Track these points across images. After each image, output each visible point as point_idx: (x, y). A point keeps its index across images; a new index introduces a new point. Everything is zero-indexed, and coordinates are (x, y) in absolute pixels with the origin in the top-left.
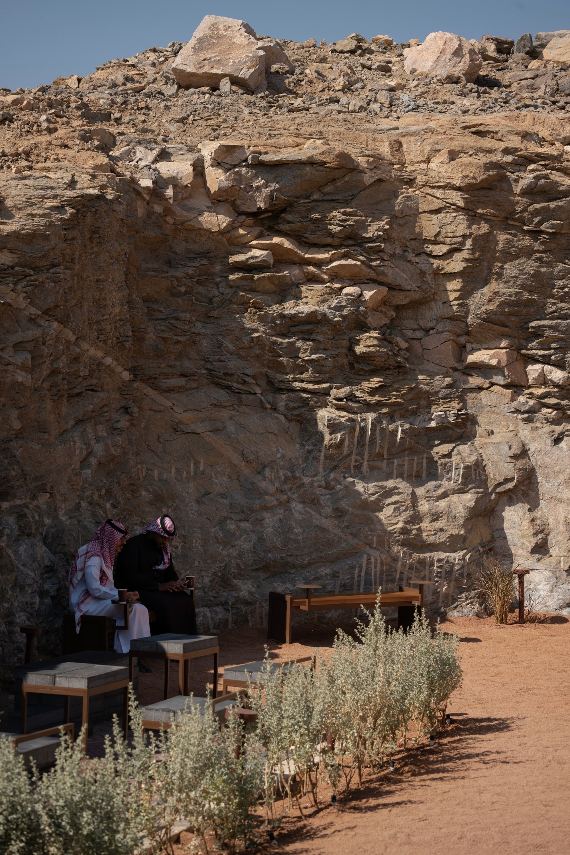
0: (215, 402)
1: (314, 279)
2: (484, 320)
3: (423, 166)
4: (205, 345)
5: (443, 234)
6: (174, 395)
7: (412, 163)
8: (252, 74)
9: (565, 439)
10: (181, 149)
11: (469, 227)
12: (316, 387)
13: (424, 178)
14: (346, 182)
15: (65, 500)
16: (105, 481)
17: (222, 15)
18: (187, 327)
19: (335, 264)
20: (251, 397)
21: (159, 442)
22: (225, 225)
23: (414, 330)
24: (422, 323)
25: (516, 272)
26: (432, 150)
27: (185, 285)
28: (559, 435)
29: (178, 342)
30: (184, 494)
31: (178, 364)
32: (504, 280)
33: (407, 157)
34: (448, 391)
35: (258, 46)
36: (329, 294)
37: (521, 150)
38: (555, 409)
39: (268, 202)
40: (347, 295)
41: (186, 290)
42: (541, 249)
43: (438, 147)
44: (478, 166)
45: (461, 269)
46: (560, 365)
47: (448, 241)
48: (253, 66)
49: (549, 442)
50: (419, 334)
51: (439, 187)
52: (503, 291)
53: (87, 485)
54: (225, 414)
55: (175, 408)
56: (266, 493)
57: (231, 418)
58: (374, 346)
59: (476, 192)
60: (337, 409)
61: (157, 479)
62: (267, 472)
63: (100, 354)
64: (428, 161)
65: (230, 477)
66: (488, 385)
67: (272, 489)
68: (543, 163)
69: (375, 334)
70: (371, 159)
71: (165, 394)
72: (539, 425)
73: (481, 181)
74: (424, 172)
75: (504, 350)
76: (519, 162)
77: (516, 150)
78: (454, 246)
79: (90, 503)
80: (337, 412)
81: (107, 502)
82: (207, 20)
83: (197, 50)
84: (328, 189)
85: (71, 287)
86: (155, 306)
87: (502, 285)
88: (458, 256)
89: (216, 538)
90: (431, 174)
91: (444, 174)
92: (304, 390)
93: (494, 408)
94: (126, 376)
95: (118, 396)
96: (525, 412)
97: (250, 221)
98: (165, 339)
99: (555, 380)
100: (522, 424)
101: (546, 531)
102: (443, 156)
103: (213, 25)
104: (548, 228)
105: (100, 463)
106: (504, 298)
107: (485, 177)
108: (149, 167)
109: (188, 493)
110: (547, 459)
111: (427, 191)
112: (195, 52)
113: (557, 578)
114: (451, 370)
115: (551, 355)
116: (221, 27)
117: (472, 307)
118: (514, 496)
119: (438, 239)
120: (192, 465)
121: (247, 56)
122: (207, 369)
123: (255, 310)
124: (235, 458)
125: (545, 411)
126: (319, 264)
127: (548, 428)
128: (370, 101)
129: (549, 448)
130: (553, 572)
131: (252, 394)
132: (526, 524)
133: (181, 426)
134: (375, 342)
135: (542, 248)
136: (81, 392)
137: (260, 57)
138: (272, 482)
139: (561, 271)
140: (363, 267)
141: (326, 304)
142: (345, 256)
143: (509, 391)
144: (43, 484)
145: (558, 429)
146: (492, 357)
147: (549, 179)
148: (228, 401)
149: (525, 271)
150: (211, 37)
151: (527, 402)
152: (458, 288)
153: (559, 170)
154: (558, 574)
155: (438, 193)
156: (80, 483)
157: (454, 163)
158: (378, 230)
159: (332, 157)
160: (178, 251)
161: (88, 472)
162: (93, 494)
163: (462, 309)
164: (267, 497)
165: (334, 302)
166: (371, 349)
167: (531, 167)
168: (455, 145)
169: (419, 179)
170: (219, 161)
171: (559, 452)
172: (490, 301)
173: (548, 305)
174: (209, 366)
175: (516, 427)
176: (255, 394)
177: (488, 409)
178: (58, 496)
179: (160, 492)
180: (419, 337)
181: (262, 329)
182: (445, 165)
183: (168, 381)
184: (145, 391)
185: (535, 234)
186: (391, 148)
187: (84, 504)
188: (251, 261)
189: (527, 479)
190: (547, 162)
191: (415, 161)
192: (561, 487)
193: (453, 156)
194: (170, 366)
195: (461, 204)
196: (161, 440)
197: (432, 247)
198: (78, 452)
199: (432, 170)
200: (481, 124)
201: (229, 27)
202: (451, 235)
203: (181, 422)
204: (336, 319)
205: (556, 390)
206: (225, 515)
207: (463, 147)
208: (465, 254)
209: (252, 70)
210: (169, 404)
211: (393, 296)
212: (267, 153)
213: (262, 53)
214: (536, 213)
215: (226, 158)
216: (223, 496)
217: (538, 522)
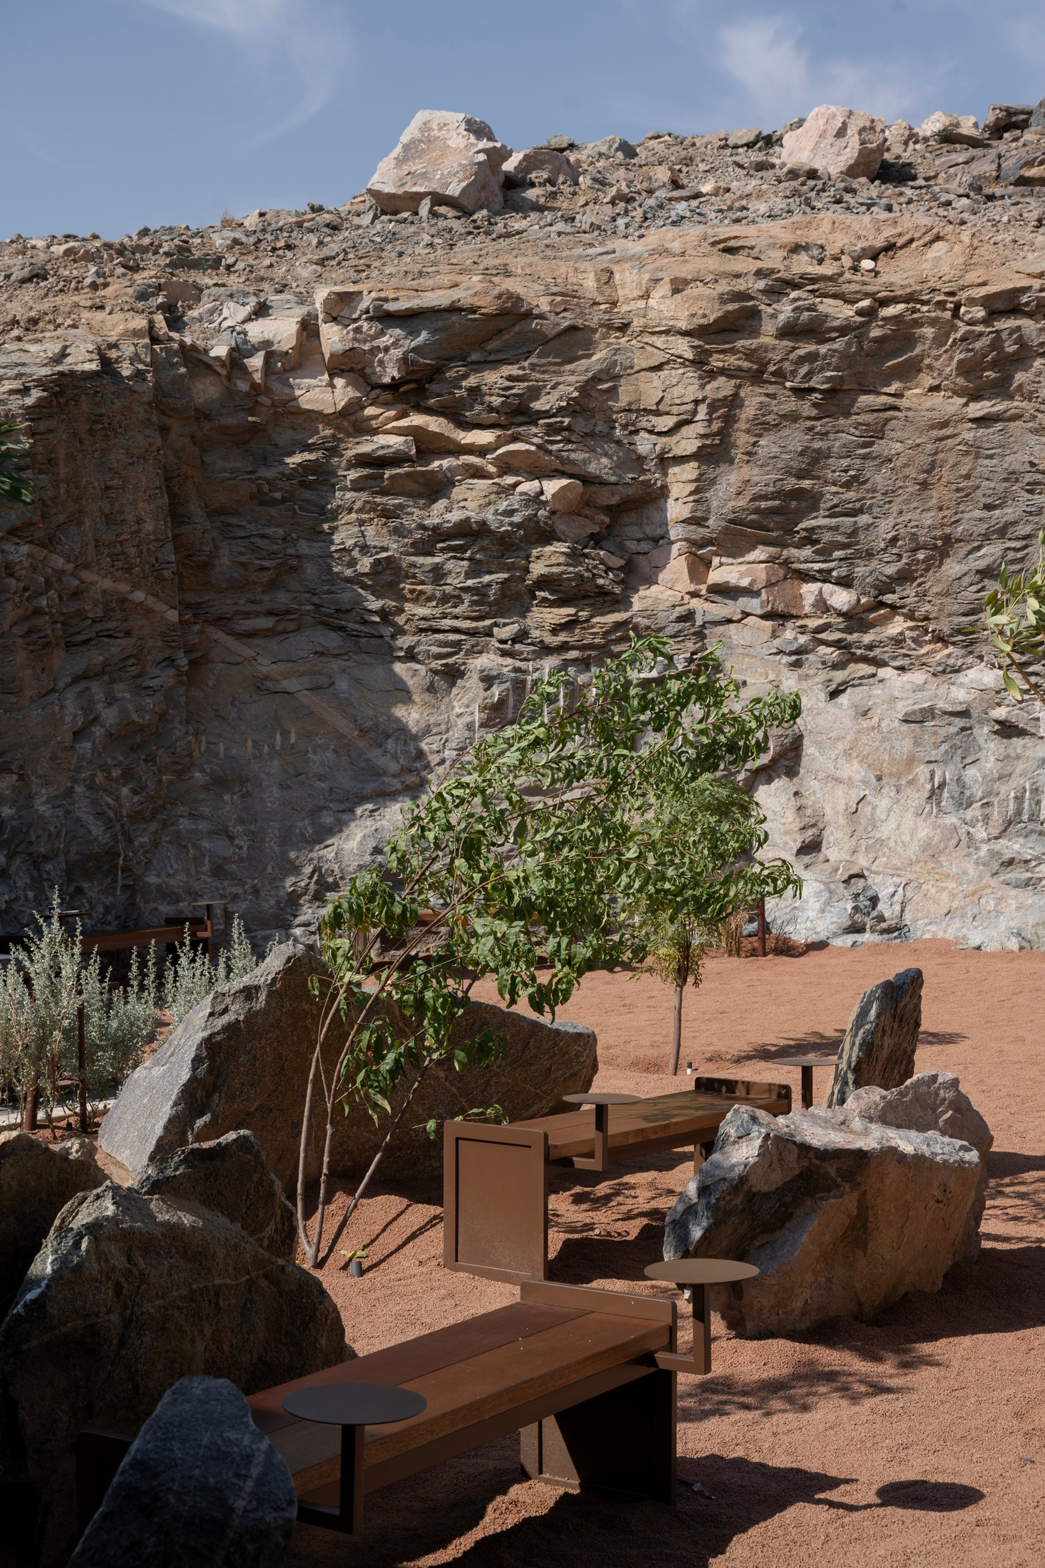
0: (319, 649)
1: (478, 473)
2: (731, 521)
3: (641, 304)
4: (309, 571)
5: (667, 400)
6: (258, 641)
7: (628, 300)
8: (464, 190)
9: (849, 690)
10: (288, 302)
11: (702, 386)
12: (474, 624)
13: (642, 321)
14: (518, 333)
15: (47, 783)
16: (121, 758)
17: (440, 109)
18: (275, 547)
19: (500, 451)
20: (375, 641)
21: (233, 705)
22: (343, 403)
23: (639, 540)
24: (648, 530)
25: (775, 450)
26: (651, 280)
27: (281, 489)
28: (840, 685)
29: (263, 569)
30: (262, 775)
31: (266, 598)
32: (759, 463)
33: (620, 293)
34: (679, 626)
35: (476, 149)
36: (497, 493)
37: (779, 271)
38: (839, 648)
39: (403, 367)
40: (521, 494)
41: (283, 497)
42: (813, 415)
43: (660, 275)
44: (711, 299)
45: (695, 450)
46: (845, 582)
47: (675, 410)
48: (466, 178)
49: (823, 696)
50: (645, 546)
51: (661, 333)
52: (757, 479)
53: (84, 764)
54: (335, 665)
55: (259, 659)
56: (384, 773)
57: (344, 671)
58: (559, 565)
59: (713, 336)
60: (502, 656)
61: (221, 756)
62: (390, 744)
63: (124, 587)
64: (646, 296)
65: (335, 752)
66: (740, 616)
67: (394, 767)
68: (810, 288)
69: (562, 547)
70: (559, 299)
71: (245, 640)
72: (811, 672)
73: (715, 321)
74: (642, 312)
75: (764, 565)
76: (776, 289)
77: (772, 271)
78: (684, 417)
79: (91, 787)
80: (500, 660)
81: (124, 786)
82: (421, 117)
83: (400, 161)
84: (494, 345)
85: (55, 497)
86: (233, 520)
87: (756, 471)
88: (689, 431)
89: (302, 834)
90: (651, 314)
91: (667, 314)
92: (456, 630)
93: (748, 649)
94: (173, 615)
95: (159, 644)
96: (791, 653)
97: (387, 396)
98: (243, 565)
99: (837, 606)
100: (786, 671)
101: (821, 826)
102: (664, 288)
103: (425, 124)
104: (818, 383)
105: (111, 735)
106: (758, 489)
107: (720, 314)
108: (232, 329)
109: (268, 774)
110: (820, 720)
111: (645, 340)
112: (397, 164)
113: (830, 892)
114: (687, 597)
115: (833, 570)
116: (435, 126)
117: (715, 504)
118: (774, 775)
119: (660, 407)
120: (278, 737)
121: (460, 164)
122: (314, 604)
123: (384, 520)
124: (344, 726)
125: (823, 650)
126: (481, 451)
127: (823, 676)
128: (618, 214)
129: (822, 705)
130: (824, 883)
131: (376, 637)
132: (790, 815)
133: (268, 683)
134: (562, 559)
135: (814, 412)
136: (90, 640)
137: (479, 163)
138: (395, 758)
139: (844, 446)
140: (541, 453)
141: (492, 509)
142: (515, 439)
143: (769, 623)
144: (6, 763)
145: (839, 676)
146: (742, 575)
147: (816, 311)
148: (340, 647)
149: (790, 448)
150: (420, 141)
151: (796, 639)
152: (694, 477)
153: (835, 296)
154: (832, 886)
155: (659, 341)
156: (74, 761)
157: (678, 296)
158: (561, 399)
159: (489, 299)
160: (280, 444)
161: (86, 746)
162: (93, 776)
163: (700, 507)
164: (386, 779)
165: (503, 505)
166: (555, 570)
167: (794, 294)
168: (685, 271)
169: (635, 323)
170: (335, 315)
171: (836, 711)
172: (739, 494)
173: (828, 496)
174: (316, 600)
175: (777, 676)
176: (381, 637)
177: (741, 650)
178: (33, 778)
179: (221, 773)
180: (646, 550)
181: (395, 546)
182: (667, 301)
183: (248, 622)
184: (215, 637)
185: (801, 392)
186: (598, 280)
187: (79, 789)
188: (381, 453)
189: (791, 750)
190: (816, 287)
191: (631, 297)
192: (840, 761)
193: (678, 286)
194: (253, 602)
195: (689, 355)
196: (237, 703)
197: (654, 420)
198: (68, 719)
199: (653, 308)
200: (735, 237)
201: (445, 125)
202: (678, 401)
203: (267, 678)
204: (503, 529)
205: (841, 619)
206: (321, 803)
207: (698, 272)
208: (699, 428)
209: (464, 184)
210: (249, 653)
211: (595, 493)
212: (396, 299)
213: (482, 157)
214: (801, 360)
215: (342, 310)
216: (321, 778)
217: (809, 812)
